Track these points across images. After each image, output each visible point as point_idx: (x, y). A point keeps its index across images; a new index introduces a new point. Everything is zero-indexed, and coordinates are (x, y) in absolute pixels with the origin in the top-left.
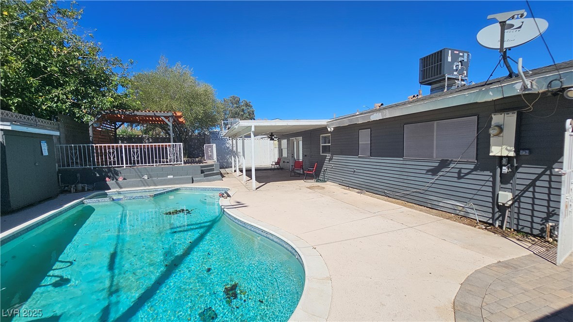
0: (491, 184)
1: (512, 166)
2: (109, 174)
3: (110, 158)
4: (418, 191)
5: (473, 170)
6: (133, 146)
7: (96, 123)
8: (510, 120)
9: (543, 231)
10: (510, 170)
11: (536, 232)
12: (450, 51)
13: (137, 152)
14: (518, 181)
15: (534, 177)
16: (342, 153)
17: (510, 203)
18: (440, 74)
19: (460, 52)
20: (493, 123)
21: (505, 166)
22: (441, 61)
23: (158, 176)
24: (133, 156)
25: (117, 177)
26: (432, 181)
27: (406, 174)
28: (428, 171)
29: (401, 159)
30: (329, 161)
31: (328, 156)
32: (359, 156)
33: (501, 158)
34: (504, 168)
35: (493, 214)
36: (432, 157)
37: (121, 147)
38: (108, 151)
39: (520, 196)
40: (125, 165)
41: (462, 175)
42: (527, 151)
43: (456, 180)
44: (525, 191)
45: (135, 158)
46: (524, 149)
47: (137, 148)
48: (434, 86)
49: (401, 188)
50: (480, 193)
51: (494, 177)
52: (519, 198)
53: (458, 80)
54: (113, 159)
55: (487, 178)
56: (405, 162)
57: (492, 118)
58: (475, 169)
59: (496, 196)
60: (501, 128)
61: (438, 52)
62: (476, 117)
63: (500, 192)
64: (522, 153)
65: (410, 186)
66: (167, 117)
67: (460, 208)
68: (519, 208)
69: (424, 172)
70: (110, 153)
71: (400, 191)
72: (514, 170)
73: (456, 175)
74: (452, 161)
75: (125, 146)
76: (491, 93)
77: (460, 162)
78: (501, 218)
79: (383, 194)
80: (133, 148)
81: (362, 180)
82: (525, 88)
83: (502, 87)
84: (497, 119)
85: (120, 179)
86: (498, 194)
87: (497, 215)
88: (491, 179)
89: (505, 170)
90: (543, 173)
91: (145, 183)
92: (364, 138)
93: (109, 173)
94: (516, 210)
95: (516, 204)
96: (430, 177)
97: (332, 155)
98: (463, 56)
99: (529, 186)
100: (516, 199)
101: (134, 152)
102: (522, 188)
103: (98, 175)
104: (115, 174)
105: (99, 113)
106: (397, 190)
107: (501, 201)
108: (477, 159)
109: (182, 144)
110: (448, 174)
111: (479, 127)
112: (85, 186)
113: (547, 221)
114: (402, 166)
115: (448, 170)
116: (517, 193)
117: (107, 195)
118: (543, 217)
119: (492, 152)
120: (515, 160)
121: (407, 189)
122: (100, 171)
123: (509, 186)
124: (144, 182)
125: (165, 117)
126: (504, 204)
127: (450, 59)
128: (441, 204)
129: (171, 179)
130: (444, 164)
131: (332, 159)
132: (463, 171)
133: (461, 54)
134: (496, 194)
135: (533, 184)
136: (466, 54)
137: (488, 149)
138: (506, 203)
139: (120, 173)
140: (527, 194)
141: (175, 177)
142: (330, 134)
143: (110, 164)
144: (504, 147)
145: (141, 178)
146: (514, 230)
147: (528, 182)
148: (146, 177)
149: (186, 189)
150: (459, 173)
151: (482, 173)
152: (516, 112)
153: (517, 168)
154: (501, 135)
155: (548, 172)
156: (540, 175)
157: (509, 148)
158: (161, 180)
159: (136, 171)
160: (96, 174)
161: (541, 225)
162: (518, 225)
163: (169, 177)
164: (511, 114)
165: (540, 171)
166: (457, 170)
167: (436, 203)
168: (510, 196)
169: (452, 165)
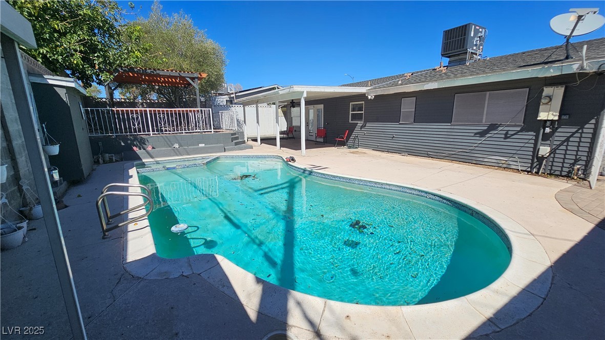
0: (533, 141)
1: (553, 127)
2: (135, 143)
3: (134, 125)
4: (464, 150)
5: (519, 131)
6: (159, 111)
7: (112, 83)
8: (558, 93)
9: (569, 172)
10: (551, 130)
11: (564, 174)
12: (473, 26)
13: (164, 118)
14: (556, 138)
15: (569, 135)
16: (377, 120)
17: (548, 154)
18: (463, 47)
19: (480, 27)
20: (544, 94)
21: (548, 127)
22: (465, 35)
23: (188, 145)
24: (160, 123)
25: (144, 146)
26: (480, 142)
27: (453, 137)
28: (476, 134)
29: (450, 124)
30: (361, 128)
31: (360, 123)
32: (400, 122)
33: (546, 121)
34: (547, 128)
35: (532, 164)
36: (482, 122)
37: (146, 111)
38: (132, 116)
39: (555, 149)
40: (151, 133)
41: (509, 135)
42: (568, 116)
43: (502, 140)
44: (560, 145)
45: (162, 125)
46: (565, 115)
47: (163, 113)
48: (452, 59)
49: (447, 149)
50: (523, 149)
51: (537, 137)
52: (555, 151)
53: (476, 54)
54: (138, 125)
55: (531, 137)
56: (453, 127)
57: (543, 90)
58: (521, 131)
59: (537, 150)
60: (550, 98)
61: (463, 26)
62: (528, 89)
63: (541, 147)
64: (564, 117)
65: (457, 147)
66: (193, 79)
67: (503, 162)
68: (554, 158)
69: (473, 135)
70: (133, 118)
71: (445, 152)
72: (554, 130)
73: (503, 136)
74: (501, 125)
75: (150, 111)
76: (552, 70)
77: (508, 126)
78: (538, 167)
79: (426, 155)
80: (159, 113)
81: (403, 145)
82: (582, 67)
83: (562, 66)
84: (547, 91)
85: (149, 149)
86: (539, 149)
87: (535, 165)
88: (534, 138)
89: (548, 130)
90: (576, 132)
91: (177, 153)
92: (408, 107)
93: (134, 141)
94: (551, 159)
95: (552, 155)
96: (478, 138)
97: (366, 122)
98: (481, 32)
99: (564, 142)
100: (553, 152)
101: (160, 118)
102: (558, 143)
103: (123, 144)
104: (142, 143)
105: (116, 70)
106: (442, 151)
107: (541, 153)
108: (524, 123)
109: (210, 109)
110: (495, 136)
111: (530, 97)
112: (112, 156)
113: (574, 166)
114: (449, 130)
115: (496, 132)
116: (554, 147)
117: (145, 165)
118: (571, 162)
119: (540, 117)
120: (557, 123)
121: (453, 150)
122: (125, 139)
123: (548, 142)
124: (176, 151)
125: (190, 78)
126: (543, 156)
127: (472, 35)
128: (486, 160)
129: (203, 147)
130: (493, 127)
131: (365, 126)
132: (510, 132)
133: (481, 30)
134: (538, 148)
135: (568, 140)
136: (484, 30)
137: (537, 114)
138: (545, 155)
139: (148, 141)
140: (562, 147)
141: (207, 146)
142: (363, 102)
143: (135, 131)
144: (551, 113)
145: (170, 147)
146: (548, 174)
147: (563, 139)
148: (177, 146)
149: (226, 157)
150: (507, 133)
151: (527, 133)
152: (564, 86)
153: (557, 129)
154: (550, 103)
155: (580, 131)
156: (574, 133)
157: (554, 114)
158: (193, 148)
159: (165, 140)
160: (121, 143)
161: (569, 168)
162: (550, 170)
163: (200, 145)
164: (560, 88)
165: (574, 130)
166: (504, 132)
167: (481, 159)
168: (548, 149)
169: (500, 128)
